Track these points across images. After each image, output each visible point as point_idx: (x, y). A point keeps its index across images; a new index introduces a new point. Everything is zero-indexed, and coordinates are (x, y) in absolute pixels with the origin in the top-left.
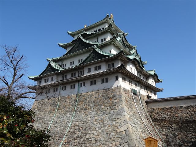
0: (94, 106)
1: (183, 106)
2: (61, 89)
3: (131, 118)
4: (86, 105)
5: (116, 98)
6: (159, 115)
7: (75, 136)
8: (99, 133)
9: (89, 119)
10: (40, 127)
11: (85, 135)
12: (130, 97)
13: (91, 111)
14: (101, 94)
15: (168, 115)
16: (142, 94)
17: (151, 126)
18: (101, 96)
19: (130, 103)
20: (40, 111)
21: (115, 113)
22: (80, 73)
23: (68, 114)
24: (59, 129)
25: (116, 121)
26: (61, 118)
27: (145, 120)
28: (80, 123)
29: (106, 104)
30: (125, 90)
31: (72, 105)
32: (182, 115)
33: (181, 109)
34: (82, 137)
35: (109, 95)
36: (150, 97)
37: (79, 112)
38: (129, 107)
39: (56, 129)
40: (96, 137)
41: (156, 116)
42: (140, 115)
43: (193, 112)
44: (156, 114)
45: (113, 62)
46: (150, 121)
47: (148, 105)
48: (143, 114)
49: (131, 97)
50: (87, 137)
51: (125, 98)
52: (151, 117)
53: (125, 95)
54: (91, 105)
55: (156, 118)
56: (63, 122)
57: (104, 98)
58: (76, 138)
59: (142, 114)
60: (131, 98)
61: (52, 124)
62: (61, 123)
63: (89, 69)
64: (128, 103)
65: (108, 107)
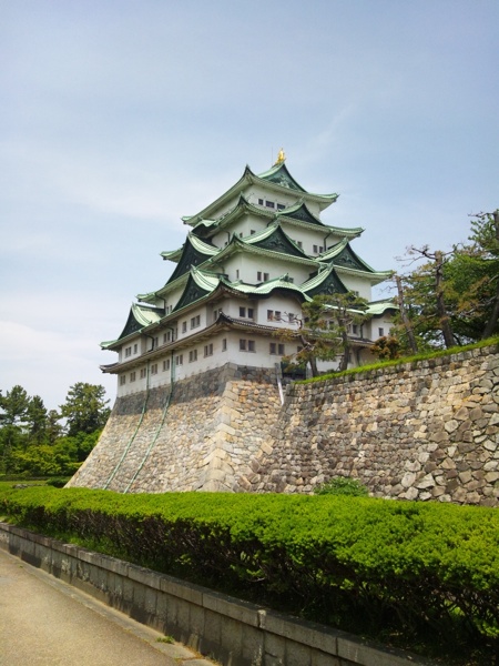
2: (150, 373)
3: (243, 435)
7: (148, 475)
8: (177, 469)
9: (175, 440)
10: (113, 457)
11: (160, 472)
12: (262, 386)
13: (181, 422)
14: (202, 382)
18: (201, 386)
21: (209, 425)
23: (153, 428)
24: (134, 461)
25: (206, 444)
28: (162, 447)
29: (203, 406)
30: (246, 371)
34: (154, 478)
35: (210, 386)
37: (168, 424)
38: (245, 410)
39: (130, 461)
51: (241, 390)
53: (242, 383)
56: (142, 447)
60: (266, 388)
61: (128, 451)
63: (185, 323)
64: (249, 401)
65: (204, 413)
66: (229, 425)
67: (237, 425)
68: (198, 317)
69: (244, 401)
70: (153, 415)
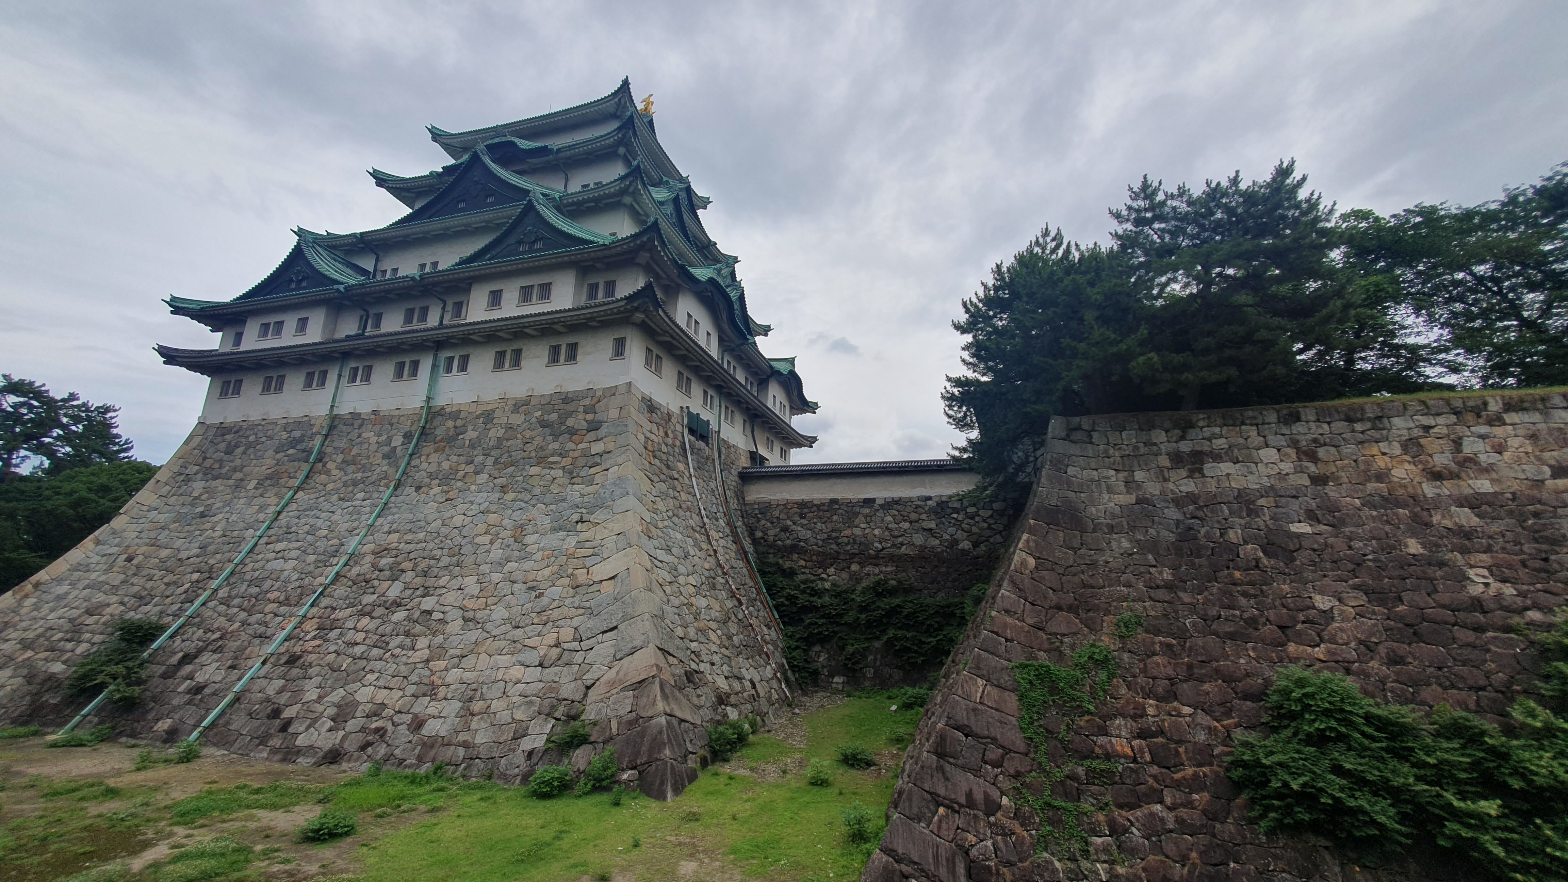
0: (496, 462)
1: (873, 500)
2: (345, 380)
3: (660, 525)
4: (454, 458)
5: (603, 431)
6: (785, 529)
7: (368, 599)
8: (491, 587)
9: (458, 520)
10: (196, 551)
11: (418, 593)
12: (669, 441)
13: (473, 487)
14: (540, 413)
15: (817, 530)
16: (732, 442)
17: (744, 570)
18: (534, 420)
19: (668, 467)
20: (215, 478)
21: (586, 499)
22: (449, 307)
23: (361, 495)
24: (292, 563)
26: (318, 513)
27: (722, 541)
28: (409, 537)
29: (551, 459)
30: (651, 407)
31: (386, 456)
32: (867, 531)
33: (867, 511)
34: (399, 605)
35: (570, 422)
36: (763, 459)
37: (418, 489)
38: (655, 479)
39: (278, 564)
40: (470, 604)
41: (771, 533)
42: (705, 519)
43: (905, 521)
44: (772, 523)
45: (610, 277)
46: (743, 548)
47: (746, 488)
48: (721, 521)
49: (678, 443)
50: (428, 603)
51: (647, 438)
52: (751, 534)
53: (647, 426)
54: (480, 459)
55: (771, 539)
57: (547, 431)
58: (368, 608)
59: (717, 520)
60: (674, 446)
61: (264, 540)
62: (309, 537)
64: (658, 463)
65: (560, 473)
67: (650, 505)
68: (546, 286)
69: (652, 460)
70: (352, 468)
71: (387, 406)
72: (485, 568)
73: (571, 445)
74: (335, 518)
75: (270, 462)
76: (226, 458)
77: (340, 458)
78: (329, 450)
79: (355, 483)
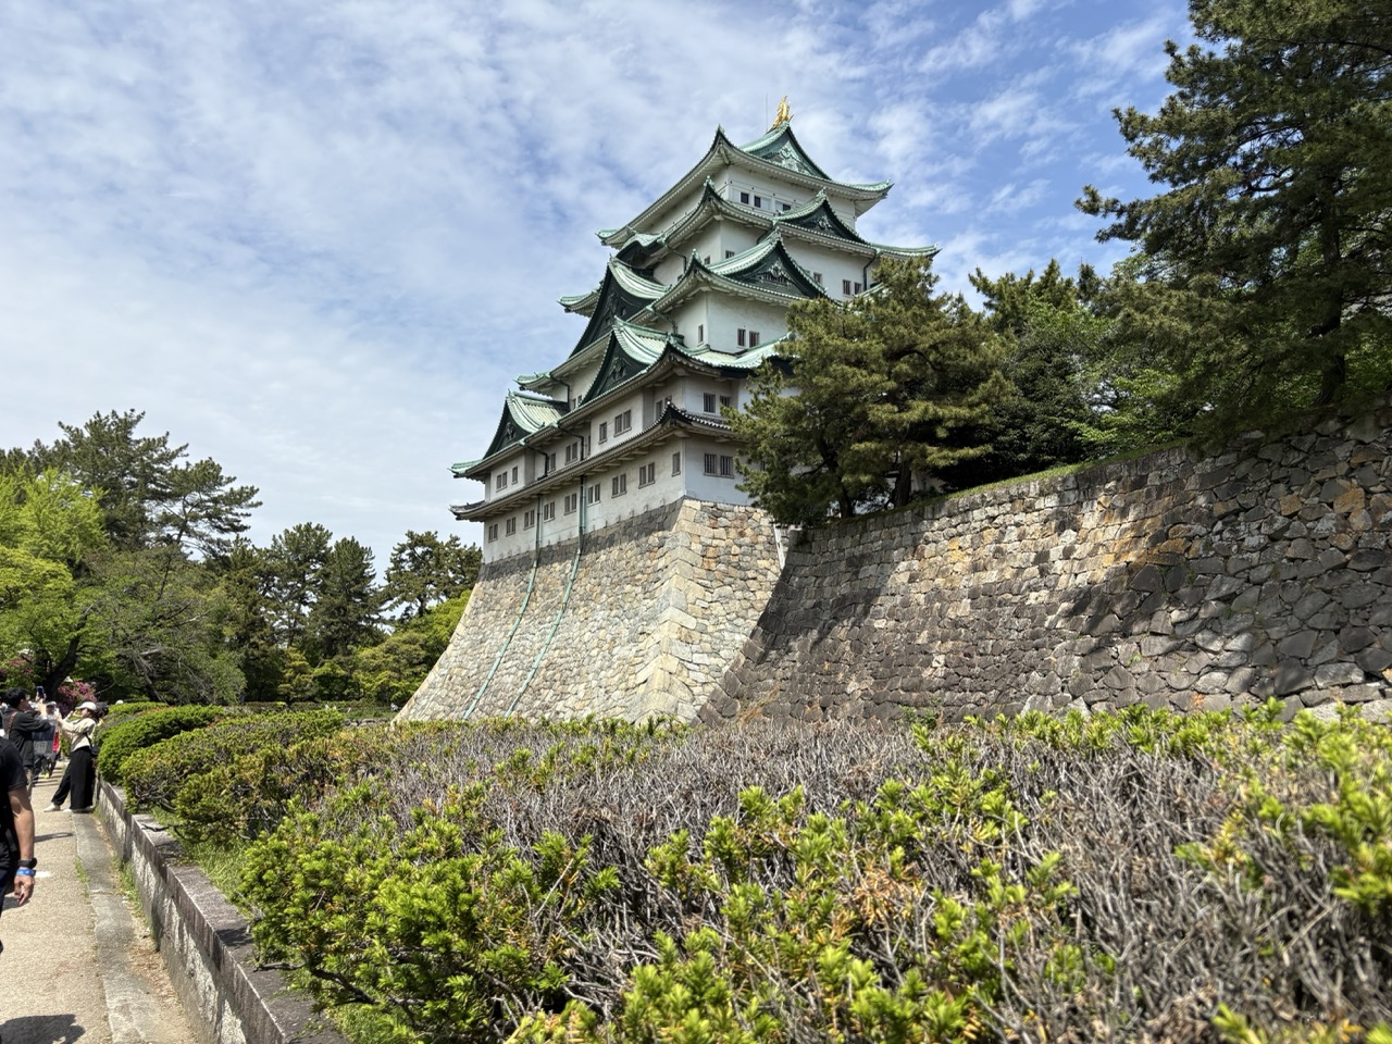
0: (611, 583)
4: (593, 581)
5: (665, 549)
7: (537, 703)
9: (586, 638)
10: (476, 670)
13: (598, 607)
21: (648, 612)
23: (548, 618)
24: (512, 677)
25: (641, 645)
26: (530, 637)
28: (563, 652)
29: (637, 577)
30: (716, 512)
31: (563, 584)
37: (574, 610)
38: (714, 584)
50: (560, 706)
51: (707, 546)
56: (528, 652)
61: (503, 660)
62: (522, 656)
63: (604, 426)
64: (722, 567)
65: (639, 589)
66: (686, 611)
67: (700, 612)
68: (628, 413)
69: (713, 566)
70: (547, 595)
71: (564, 538)
72: (590, 677)
73: (649, 562)
74: (535, 639)
75: (512, 593)
76: (495, 592)
77: (541, 586)
78: (537, 580)
79: (547, 607)
